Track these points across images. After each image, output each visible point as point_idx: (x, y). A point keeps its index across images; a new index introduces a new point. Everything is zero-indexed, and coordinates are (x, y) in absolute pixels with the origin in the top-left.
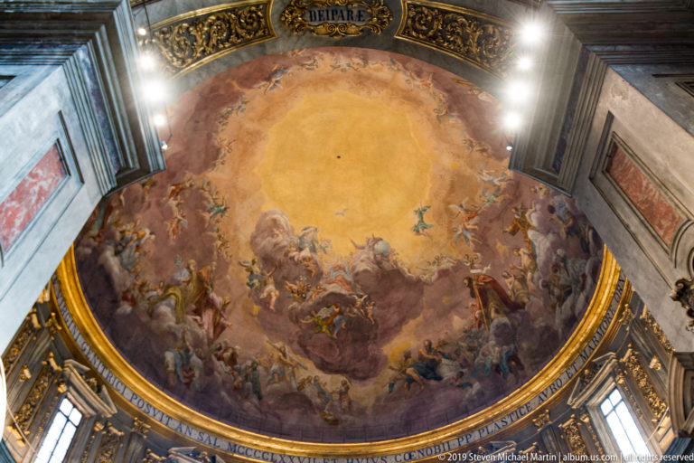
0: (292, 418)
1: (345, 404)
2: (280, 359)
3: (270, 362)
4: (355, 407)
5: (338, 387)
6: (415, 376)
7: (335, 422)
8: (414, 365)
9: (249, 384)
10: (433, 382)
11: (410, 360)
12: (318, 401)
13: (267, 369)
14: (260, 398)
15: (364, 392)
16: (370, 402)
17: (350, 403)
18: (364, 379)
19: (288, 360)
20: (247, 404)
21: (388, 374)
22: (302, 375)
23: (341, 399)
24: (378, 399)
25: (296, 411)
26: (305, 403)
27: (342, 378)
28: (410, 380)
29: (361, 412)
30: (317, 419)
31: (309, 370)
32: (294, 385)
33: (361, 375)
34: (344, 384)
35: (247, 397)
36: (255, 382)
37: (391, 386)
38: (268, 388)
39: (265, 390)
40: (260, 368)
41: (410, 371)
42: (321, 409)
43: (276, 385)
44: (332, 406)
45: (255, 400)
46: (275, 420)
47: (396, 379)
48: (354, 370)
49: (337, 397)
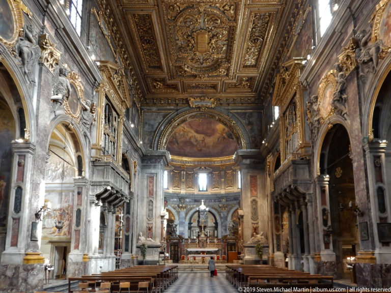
0: (188, 150)
1: (204, 144)
2: (183, 131)
3: (180, 131)
4: (206, 145)
5: (202, 139)
6: (226, 137)
7: (201, 150)
8: (226, 133)
9: (174, 140)
10: (231, 140)
11: (225, 131)
12: (195, 143)
13: (179, 134)
14: (178, 144)
15: (210, 141)
16: (211, 144)
17: (205, 144)
18: (210, 136)
19: (185, 130)
20: (174, 146)
21: (217, 135)
22: (190, 135)
23: (202, 143)
24: (214, 143)
25: (189, 147)
26: (192, 144)
27: (203, 136)
28: (224, 138)
29: (209, 147)
30: (195, 149)
31: (192, 133)
32: (188, 139)
33: (209, 135)
34: (204, 137)
35: (174, 144)
36: (176, 139)
37: (218, 139)
38: (180, 140)
39: (179, 141)
40: (177, 134)
41: (224, 135)
42: (196, 146)
43: (183, 139)
44: (200, 145)
45: (176, 145)
46: (183, 151)
47: (220, 137)
48: (207, 133)
49: (201, 142)
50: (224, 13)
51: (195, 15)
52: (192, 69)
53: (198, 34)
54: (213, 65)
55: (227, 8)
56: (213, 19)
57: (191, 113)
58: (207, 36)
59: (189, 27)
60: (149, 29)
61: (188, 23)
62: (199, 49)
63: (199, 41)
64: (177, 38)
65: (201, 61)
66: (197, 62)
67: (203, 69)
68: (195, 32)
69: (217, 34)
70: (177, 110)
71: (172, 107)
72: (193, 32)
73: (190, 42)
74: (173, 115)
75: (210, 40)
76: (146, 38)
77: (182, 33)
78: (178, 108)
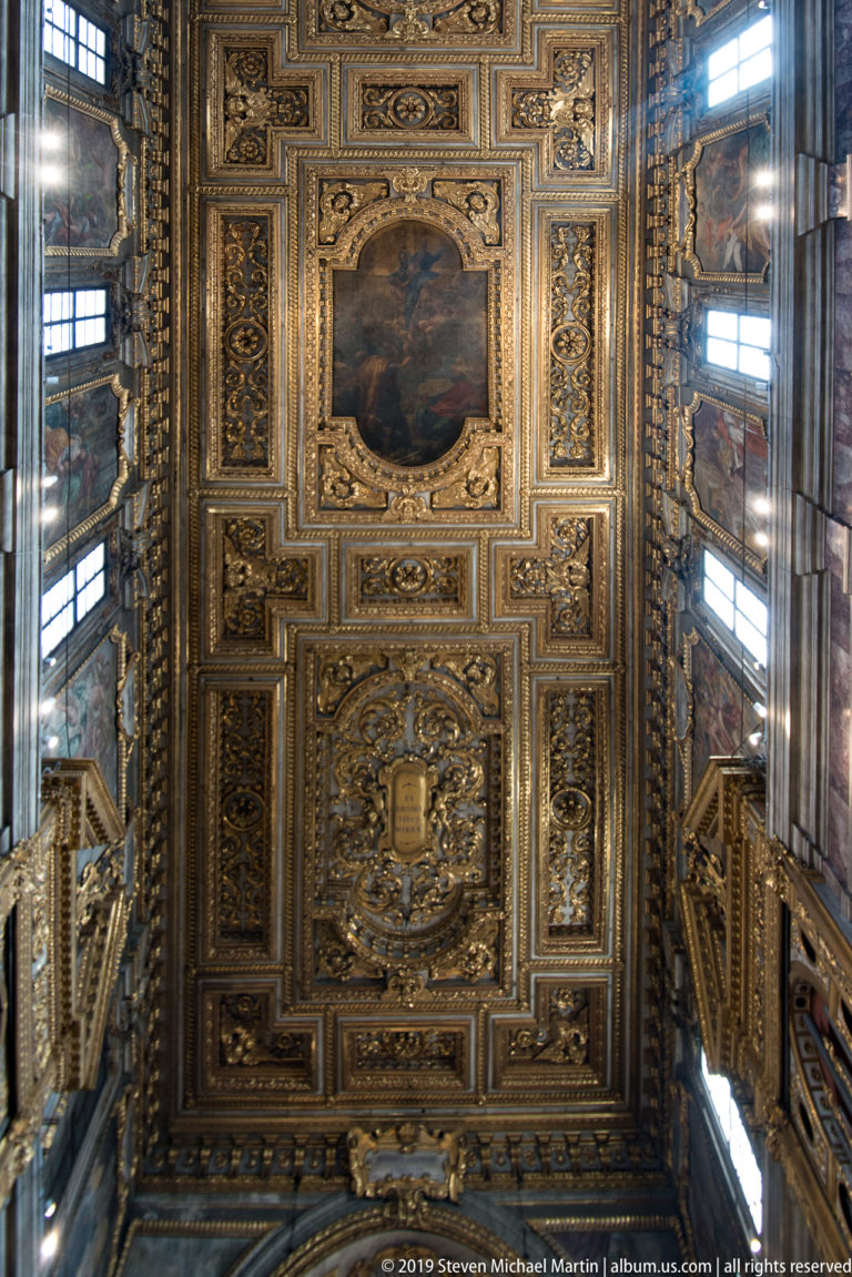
50: (468, 690)
51: (393, 701)
52: (371, 940)
53: (398, 773)
54: (444, 922)
55: (474, 671)
56: (442, 715)
57: (357, 1235)
58: (422, 781)
59: (372, 745)
60: (256, 752)
61: (371, 731)
62: (399, 837)
63: (400, 802)
64: (333, 791)
65: (406, 899)
66: (392, 903)
67: (412, 944)
68: (390, 764)
69: (452, 774)
70: (292, 1218)
71: (273, 1199)
72: (385, 764)
73: (374, 808)
74: (270, 1253)
75: (434, 797)
76: (240, 790)
77: (350, 771)
78: (300, 1203)
